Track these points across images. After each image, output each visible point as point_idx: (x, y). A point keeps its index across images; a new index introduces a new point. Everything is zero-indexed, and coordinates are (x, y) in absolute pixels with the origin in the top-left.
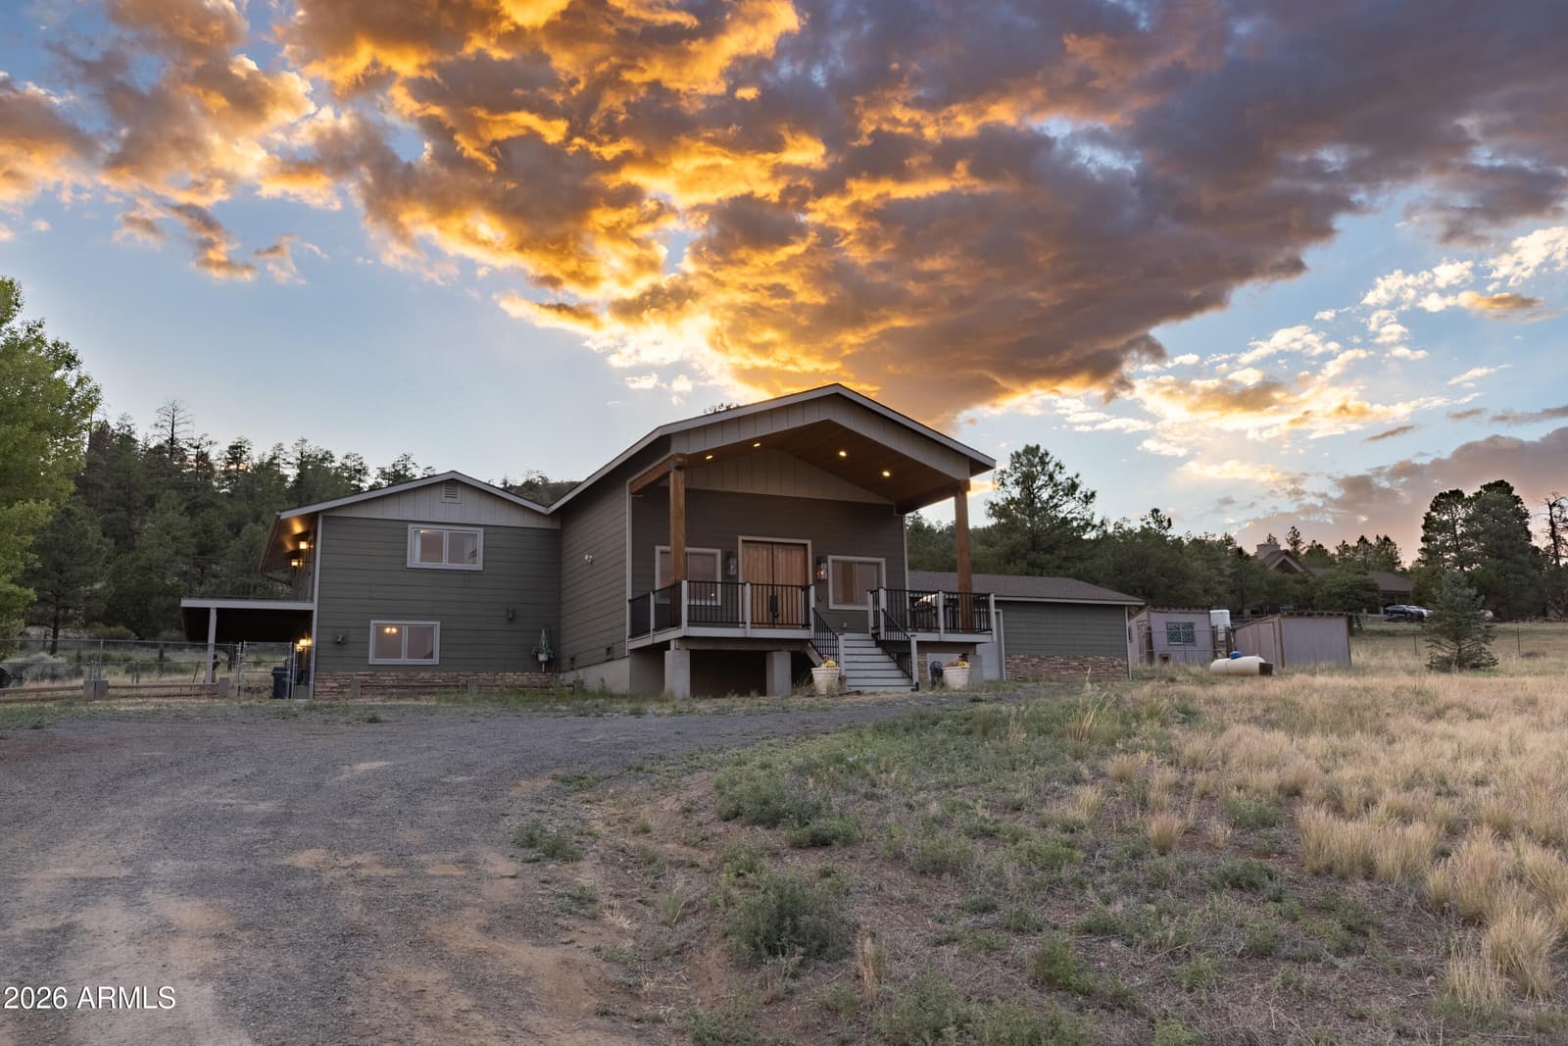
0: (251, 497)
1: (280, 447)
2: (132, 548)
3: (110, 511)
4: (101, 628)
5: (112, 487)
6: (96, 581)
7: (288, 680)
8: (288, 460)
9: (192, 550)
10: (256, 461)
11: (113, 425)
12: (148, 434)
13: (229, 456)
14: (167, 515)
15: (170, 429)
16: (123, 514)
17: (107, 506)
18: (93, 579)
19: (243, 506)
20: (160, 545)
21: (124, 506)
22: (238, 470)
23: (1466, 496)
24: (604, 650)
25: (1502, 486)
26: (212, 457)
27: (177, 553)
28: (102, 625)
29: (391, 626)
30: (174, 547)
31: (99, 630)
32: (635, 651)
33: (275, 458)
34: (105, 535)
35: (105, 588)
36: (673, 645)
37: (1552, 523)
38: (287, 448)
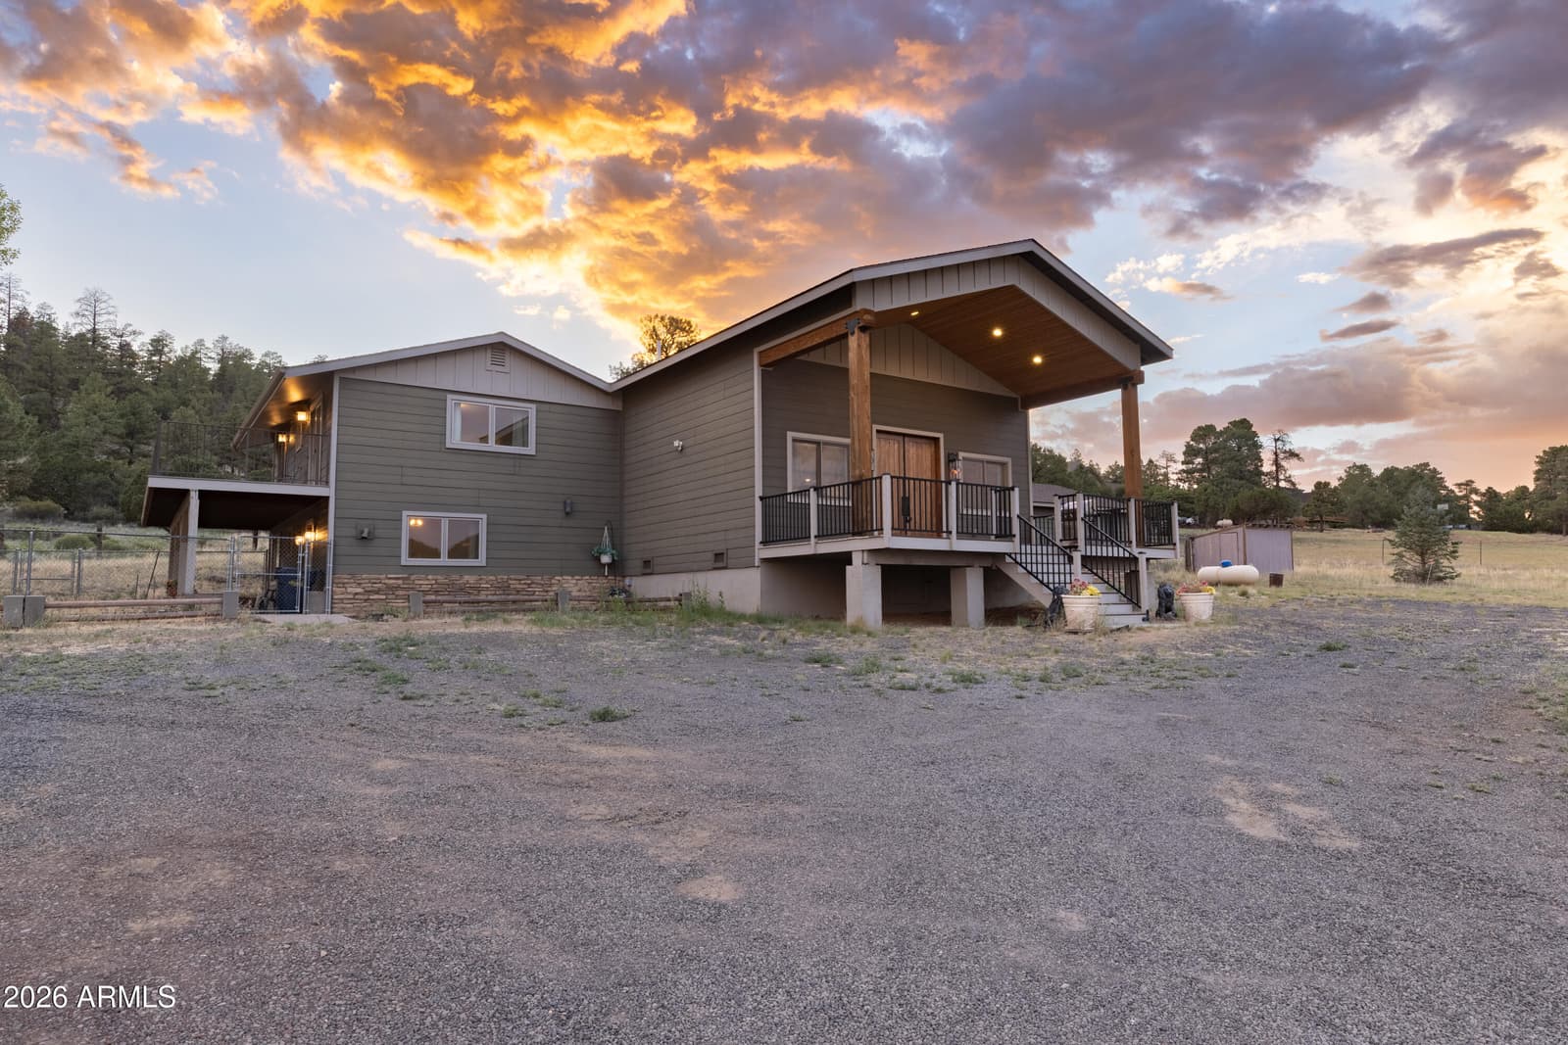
0: (175, 385)
1: (201, 342)
2: (56, 427)
3: (32, 392)
4: (27, 503)
5: (33, 369)
6: (20, 455)
7: (298, 584)
8: (209, 355)
9: (121, 430)
10: (179, 353)
11: (32, 310)
12: (67, 322)
13: (151, 348)
14: (94, 396)
15: (91, 319)
16: (46, 395)
17: (29, 386)
18: (16, 452)
19: (168, 393)
20: (87, 424)
21: (46, 387)
22: (160, 362)
23: (1218, 430)
24: (711, 556)
25: (1244, 424)
26: (135, 347)
27: (104, 433)
28: (28, 499)
29: (416, 517)
30: (102, 426)
31: (23, 504)
32: (770, 562)
33: (197, 352)
34: (27, 413)
35: (30, 462)
36: (857, 559)
37: (1276, 454)
38: (209, 344)
